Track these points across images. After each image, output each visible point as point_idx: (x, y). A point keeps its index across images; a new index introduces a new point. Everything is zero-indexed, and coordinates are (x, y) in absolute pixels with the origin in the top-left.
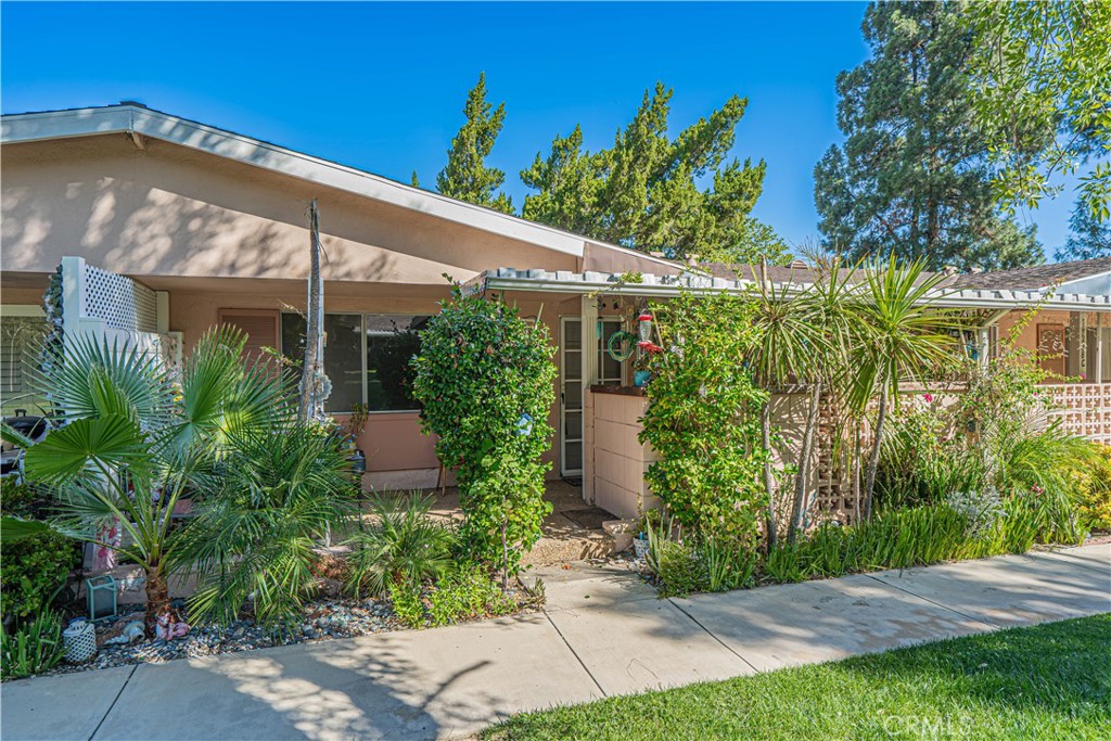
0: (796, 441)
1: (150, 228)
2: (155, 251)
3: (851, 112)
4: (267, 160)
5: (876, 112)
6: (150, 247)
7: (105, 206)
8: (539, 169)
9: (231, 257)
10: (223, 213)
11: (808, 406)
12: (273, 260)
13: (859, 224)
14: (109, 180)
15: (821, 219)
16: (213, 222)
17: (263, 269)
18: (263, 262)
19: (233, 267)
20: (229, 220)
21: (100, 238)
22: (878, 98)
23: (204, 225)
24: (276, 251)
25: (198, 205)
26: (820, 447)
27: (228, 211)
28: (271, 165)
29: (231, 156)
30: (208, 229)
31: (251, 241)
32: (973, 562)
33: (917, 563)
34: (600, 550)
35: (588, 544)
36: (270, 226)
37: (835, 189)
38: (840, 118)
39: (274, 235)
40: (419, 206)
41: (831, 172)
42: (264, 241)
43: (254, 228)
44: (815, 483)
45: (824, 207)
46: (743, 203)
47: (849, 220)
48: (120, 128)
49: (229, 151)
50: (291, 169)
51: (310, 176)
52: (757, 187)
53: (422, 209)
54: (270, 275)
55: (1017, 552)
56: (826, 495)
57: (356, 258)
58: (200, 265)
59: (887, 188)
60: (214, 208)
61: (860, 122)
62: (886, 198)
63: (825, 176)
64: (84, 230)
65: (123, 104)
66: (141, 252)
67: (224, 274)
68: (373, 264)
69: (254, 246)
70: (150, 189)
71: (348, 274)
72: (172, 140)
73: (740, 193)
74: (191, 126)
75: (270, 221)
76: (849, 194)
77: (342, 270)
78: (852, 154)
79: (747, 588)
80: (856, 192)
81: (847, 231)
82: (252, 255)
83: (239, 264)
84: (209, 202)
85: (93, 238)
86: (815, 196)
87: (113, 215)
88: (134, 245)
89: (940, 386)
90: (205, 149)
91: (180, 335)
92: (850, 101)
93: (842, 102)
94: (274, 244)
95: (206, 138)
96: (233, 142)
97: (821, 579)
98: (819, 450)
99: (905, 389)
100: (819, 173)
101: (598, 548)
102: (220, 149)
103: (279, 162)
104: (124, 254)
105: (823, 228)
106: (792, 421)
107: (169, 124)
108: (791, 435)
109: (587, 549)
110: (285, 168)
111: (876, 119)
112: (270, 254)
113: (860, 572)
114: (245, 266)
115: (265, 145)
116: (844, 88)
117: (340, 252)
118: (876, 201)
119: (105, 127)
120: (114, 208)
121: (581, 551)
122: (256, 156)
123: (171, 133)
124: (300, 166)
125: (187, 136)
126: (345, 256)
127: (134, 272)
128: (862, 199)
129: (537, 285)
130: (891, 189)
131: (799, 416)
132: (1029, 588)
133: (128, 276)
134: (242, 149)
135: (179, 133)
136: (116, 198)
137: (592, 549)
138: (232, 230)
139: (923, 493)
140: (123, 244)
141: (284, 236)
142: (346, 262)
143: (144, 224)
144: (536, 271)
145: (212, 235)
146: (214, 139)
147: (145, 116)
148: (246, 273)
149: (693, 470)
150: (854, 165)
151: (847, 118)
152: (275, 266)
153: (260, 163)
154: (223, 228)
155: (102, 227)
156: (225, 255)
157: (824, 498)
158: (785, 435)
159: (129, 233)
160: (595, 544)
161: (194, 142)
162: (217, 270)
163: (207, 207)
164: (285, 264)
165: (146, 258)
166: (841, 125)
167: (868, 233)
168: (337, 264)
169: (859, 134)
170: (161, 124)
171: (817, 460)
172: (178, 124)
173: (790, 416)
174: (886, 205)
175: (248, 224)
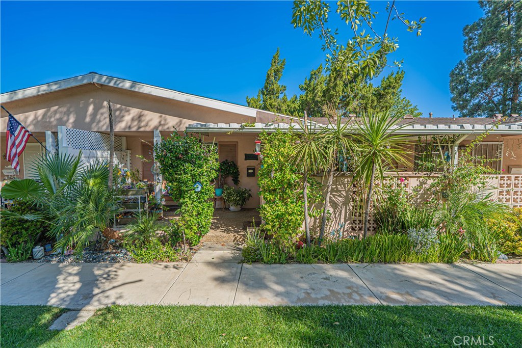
0: (340, 199)
1: (104, 115)
2: (106, 123)
3: (470, 44)
4: (135, 88)
5: (483, 42)
6: (104, 121)
7: (91, 108)
8: (306, 84)
9: (129, 124)
10: (126, 108)
11: (346, 182)
12: (143, 124)
13: (472, 97)
14: (92, 100)
15: (452, 96)
16: (123, 112)
17: (139, 128)
18: (140, 125)
19: (130, 127)
20: (128, 111)
21: (90, 120)
22: (485, 35)
23: (120, 113)
24: (143, 121)
25: (119, 106)
26: (353, 201)
27: (128, 107)
28: (137, 90)
29: (123, 88)
30: (121, 115)
31: (135, 118)
32: (416, 264)
33: (380, 262)
34: (242, 239)
35: (236, 236)
36: (141, 112)
37: (460, 81)
38: (464, 47)
39: (143, 115)
40: (189, 101)
41: (459, 74)
42: (140, 117)
43: (136, 113)
44: (350, 218)
45: (454, 90)
46: (390, 91)
47: (467, 96)
48: (89, 82)
49: (123, 86)
50: (143, 91)
51: (150, 92)
52: (398, 83)
53: (190, 102)
54: (142, 129)
55: (448, 263)
56: (356, 224)
57: (172, 122)
58: (120, 127)
59: (487, 78)
60: (123, 107)
61: (475, 48)
62: (487, 83)
63: (455, 76)
64: (85, 117)
65: (90, 73)
66: (102, 124)
67: (127, 130)
68: (177, 124)
69: (136, 119)
70: (103, 102)
71: (168, 128)
72: (105, 84)
73: (390, 86)
74: (111, 78)
75: (141, 110)
76: (468, 83)
77: (166, 127)
78: (470, 64)
79: (282, 263)
80: (471, 81)
81: (466, 101)
82: (136, 123)
83: (132, 126)
84: (122, 105)
85: (88, 119)
86: (450, 85)
87: (93, 112)
88: (100, 121)
89: (425, 174)
90: (115, 86)
91: (129, 152)
92: (471, 39)
93: (466, 40)
94: (143, 118)
95: (116, 82)
96: (124, 83)
97: (323, 263)
98: (352, 203)
99: (403, 175)
100: (452, 75)
101: (240, 238)
102: (120, 85)
103: (139, 88)
104: (97, 125)
105: (453, 100)
106: (337, 189)
107: (104, 78)
108: (336, 195)
109: (236, 238)
110: (141, 91)
111: (483, 46)
112: (141, 122)
113: (346, 262)
114: (133, 127)
115: (134, 83)
116: (467, 33)
117: (165, 120)
118: (482, 85)
119: (85, 82)
120: (94, 109)
121: (233, 238)
122: (131, 87)
123: (105, 81)
124: (147, 89)
125: (109, 82)
126: (167, 122)
127: (100, 130)
128: (475, 85)
129: (207, 130)
130: (489, 80)
131: (341, 187)
132: (431, 283)
133: (98, 132)
134: (127, 85)
135: (107, 81)
136: (94, 106)
137: (238, 238)
138: (129, 114)
139: (403, 227)
140: (96, 121)
141: (146, 115)
142: (167, 124)
143: (102, 114)
144: (208, 124)
145: (123, 116)
146: (118, 82)
147: (97, 76)
148: (134, 129)
149: (268, 209)
150: (471, 69)
151: (468, 47)
152: (143, 126)
153: (133, 89)
154: (127, 113)
155: (90, 115)
156: (127, 123)
157: (354, 226)
158: (334, 195)
159: (98, 117)
160: (239, 237)
161: (112, 84)
162: (125, 129)
163: (121, 107)
164: (146, 125)
165: (103, 125)
166: (465, 51)
167: (477, 101)
168: (164, 125)
169: (475, 54)
170: (102, 79)
171: (351, 208)
172: (107, 78)
173: (336, 187)
174: (487, 87)
175: (134, 112)
